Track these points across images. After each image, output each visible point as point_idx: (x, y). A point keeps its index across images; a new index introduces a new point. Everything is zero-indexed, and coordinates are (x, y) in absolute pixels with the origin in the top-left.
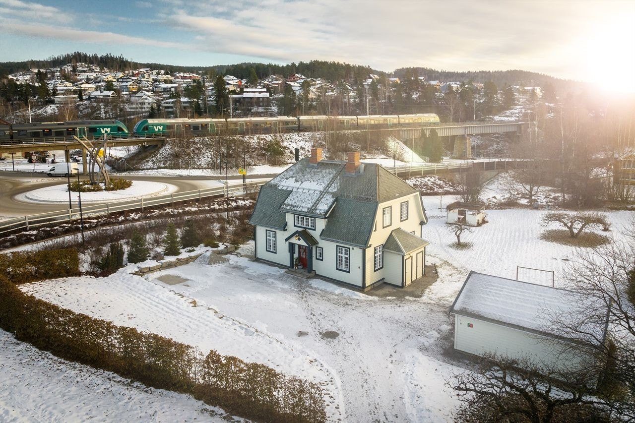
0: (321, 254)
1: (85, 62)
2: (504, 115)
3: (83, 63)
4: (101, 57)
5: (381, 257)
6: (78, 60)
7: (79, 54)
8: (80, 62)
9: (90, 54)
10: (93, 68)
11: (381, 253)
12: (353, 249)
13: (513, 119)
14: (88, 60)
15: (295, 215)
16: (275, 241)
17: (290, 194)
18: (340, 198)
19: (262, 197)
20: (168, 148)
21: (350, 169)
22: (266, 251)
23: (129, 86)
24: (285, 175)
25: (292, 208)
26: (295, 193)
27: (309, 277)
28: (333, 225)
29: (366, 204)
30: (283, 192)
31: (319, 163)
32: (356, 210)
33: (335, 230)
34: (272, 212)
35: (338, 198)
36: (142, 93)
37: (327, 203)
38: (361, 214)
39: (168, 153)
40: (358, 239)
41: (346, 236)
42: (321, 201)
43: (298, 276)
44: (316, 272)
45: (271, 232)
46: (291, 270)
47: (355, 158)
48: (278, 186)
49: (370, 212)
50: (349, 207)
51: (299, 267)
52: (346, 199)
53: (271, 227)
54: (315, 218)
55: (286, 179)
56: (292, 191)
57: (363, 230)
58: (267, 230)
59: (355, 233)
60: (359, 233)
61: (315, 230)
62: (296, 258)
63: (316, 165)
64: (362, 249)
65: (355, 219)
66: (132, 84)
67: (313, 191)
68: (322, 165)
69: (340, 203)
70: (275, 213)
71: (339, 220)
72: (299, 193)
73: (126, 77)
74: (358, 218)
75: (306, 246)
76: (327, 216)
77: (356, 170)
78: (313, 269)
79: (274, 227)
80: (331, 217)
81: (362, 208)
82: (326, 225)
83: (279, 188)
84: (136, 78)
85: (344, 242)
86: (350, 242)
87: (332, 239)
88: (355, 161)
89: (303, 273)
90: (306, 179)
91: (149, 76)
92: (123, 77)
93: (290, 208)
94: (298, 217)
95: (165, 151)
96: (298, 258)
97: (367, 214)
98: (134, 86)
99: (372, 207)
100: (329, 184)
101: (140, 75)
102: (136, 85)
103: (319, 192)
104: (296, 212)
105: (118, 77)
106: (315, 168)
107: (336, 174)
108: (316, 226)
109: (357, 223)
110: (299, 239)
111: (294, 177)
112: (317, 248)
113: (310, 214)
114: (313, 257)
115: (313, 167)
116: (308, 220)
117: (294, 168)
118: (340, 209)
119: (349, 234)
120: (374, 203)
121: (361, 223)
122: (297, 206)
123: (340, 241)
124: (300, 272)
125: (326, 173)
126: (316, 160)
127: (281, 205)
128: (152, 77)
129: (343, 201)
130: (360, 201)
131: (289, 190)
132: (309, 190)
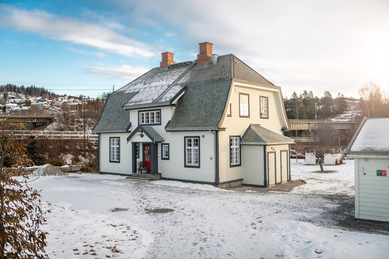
0: (168, 154)
1: (15, 91)
2: (339, 118)
3: (13, 92)
4: (27, 88)
5: (238, 151)
6: (9, 90)
7: (10, 85)
8: (11, 91)
9: (19, 85)
10: (21, 96)
11: (238, 146)
12: (203, 136)
13: (347, 120)
14: (16, 90)
15: (140, 113)
16: (119, 149)
17: (136, 94)
18: (189, 86)
19: (108, 105)
20: (54, 124)
21: (202, 61)
22: (110, 162)
23: (44, 105)
24: (134, 83)
25: (135, 104)
26: (141, 92)
27: (152, 180)
28: (181, 115)
29: (219, 84)
30: (129, 95)
31: (170, 67)
32: (207, 93)
33: (183, 119)
34: (117, 117)
35: (188, 86)
36: (53, 108)
37: (174, 92)
38: (212, 96)
39: (54, 128)
40: (210, 122)
41: (195, 122)
42: (168, 92)
43: (139, 179)
44: (162, 175)
45: (115, 139)
46: (133, 175)
47: (207, 49)
48: (126, 92)
49: (223, 91)
50: (199, 93)
51: (143, 171)
52: (196, 85)
53: (114, 132)
54: (160, 110)
55: (135, 85)
56: (138, 92)
57: (215, 112)
58: (110, 138)
59: (205, 117)
60: (211, 115)
61: (160, 124)
62: (139, 162)
63: (166, 69)
64: (213, 133)
65: (206, 102)
66: (47, 103)
67: (161, 87)
68: (173, 67)
69: (190, 90)
70: (120, 117)
71: (187, 108)
72: (145, 92)
73: (43, 100)
74: (209, 101)
75: (150, 141)
76: (173, 103)
77: (208, 61)
78: (159, 172)
79: (117, 130)
80: (179, 106)
81: (214, 89)
82: (173, 116)
83: (126, 93)
84: (51, 101)
85: (192, 129)
86: (200, 127)
87: (179, 128)
88: (207, 52)
89: (146, 176)
90: (155, 81)
91: (62, 100)
92: (41, 99)
93: (134, 104)
94: (143, 114)
95: (52, 127)
96: (141, 162)
97: (219, 94)
98: (48, 105)
99: (225, 86)
100: (179, 78)
101: (55, 99)
102: (50, 104)
103: (167, 86)
104: (140, 106)
105: (38, 100)
106: (165, 72)
107: (187, 70)
108: (161, 119)
109: (208, 107)
110: (142, 136)
111: (143, 82)
112: (163, 146)
113: (154, 104)
114: (159, 157)
115: (164, 71)
116: (153, 114)
117: (144, 76)
118: (189, 97)
119: (199, 119)
120: (228, 81)
121: (213, 105)
122: (142, 101)
123: (188, 128)
124: (143, 176)
125: (176, 72)
126: (166, 64)
127: (125, 104)
128: (64, 101)
129: (193, 88)
130: (211, 83)
131: (136, 92)
132: (156, 87)
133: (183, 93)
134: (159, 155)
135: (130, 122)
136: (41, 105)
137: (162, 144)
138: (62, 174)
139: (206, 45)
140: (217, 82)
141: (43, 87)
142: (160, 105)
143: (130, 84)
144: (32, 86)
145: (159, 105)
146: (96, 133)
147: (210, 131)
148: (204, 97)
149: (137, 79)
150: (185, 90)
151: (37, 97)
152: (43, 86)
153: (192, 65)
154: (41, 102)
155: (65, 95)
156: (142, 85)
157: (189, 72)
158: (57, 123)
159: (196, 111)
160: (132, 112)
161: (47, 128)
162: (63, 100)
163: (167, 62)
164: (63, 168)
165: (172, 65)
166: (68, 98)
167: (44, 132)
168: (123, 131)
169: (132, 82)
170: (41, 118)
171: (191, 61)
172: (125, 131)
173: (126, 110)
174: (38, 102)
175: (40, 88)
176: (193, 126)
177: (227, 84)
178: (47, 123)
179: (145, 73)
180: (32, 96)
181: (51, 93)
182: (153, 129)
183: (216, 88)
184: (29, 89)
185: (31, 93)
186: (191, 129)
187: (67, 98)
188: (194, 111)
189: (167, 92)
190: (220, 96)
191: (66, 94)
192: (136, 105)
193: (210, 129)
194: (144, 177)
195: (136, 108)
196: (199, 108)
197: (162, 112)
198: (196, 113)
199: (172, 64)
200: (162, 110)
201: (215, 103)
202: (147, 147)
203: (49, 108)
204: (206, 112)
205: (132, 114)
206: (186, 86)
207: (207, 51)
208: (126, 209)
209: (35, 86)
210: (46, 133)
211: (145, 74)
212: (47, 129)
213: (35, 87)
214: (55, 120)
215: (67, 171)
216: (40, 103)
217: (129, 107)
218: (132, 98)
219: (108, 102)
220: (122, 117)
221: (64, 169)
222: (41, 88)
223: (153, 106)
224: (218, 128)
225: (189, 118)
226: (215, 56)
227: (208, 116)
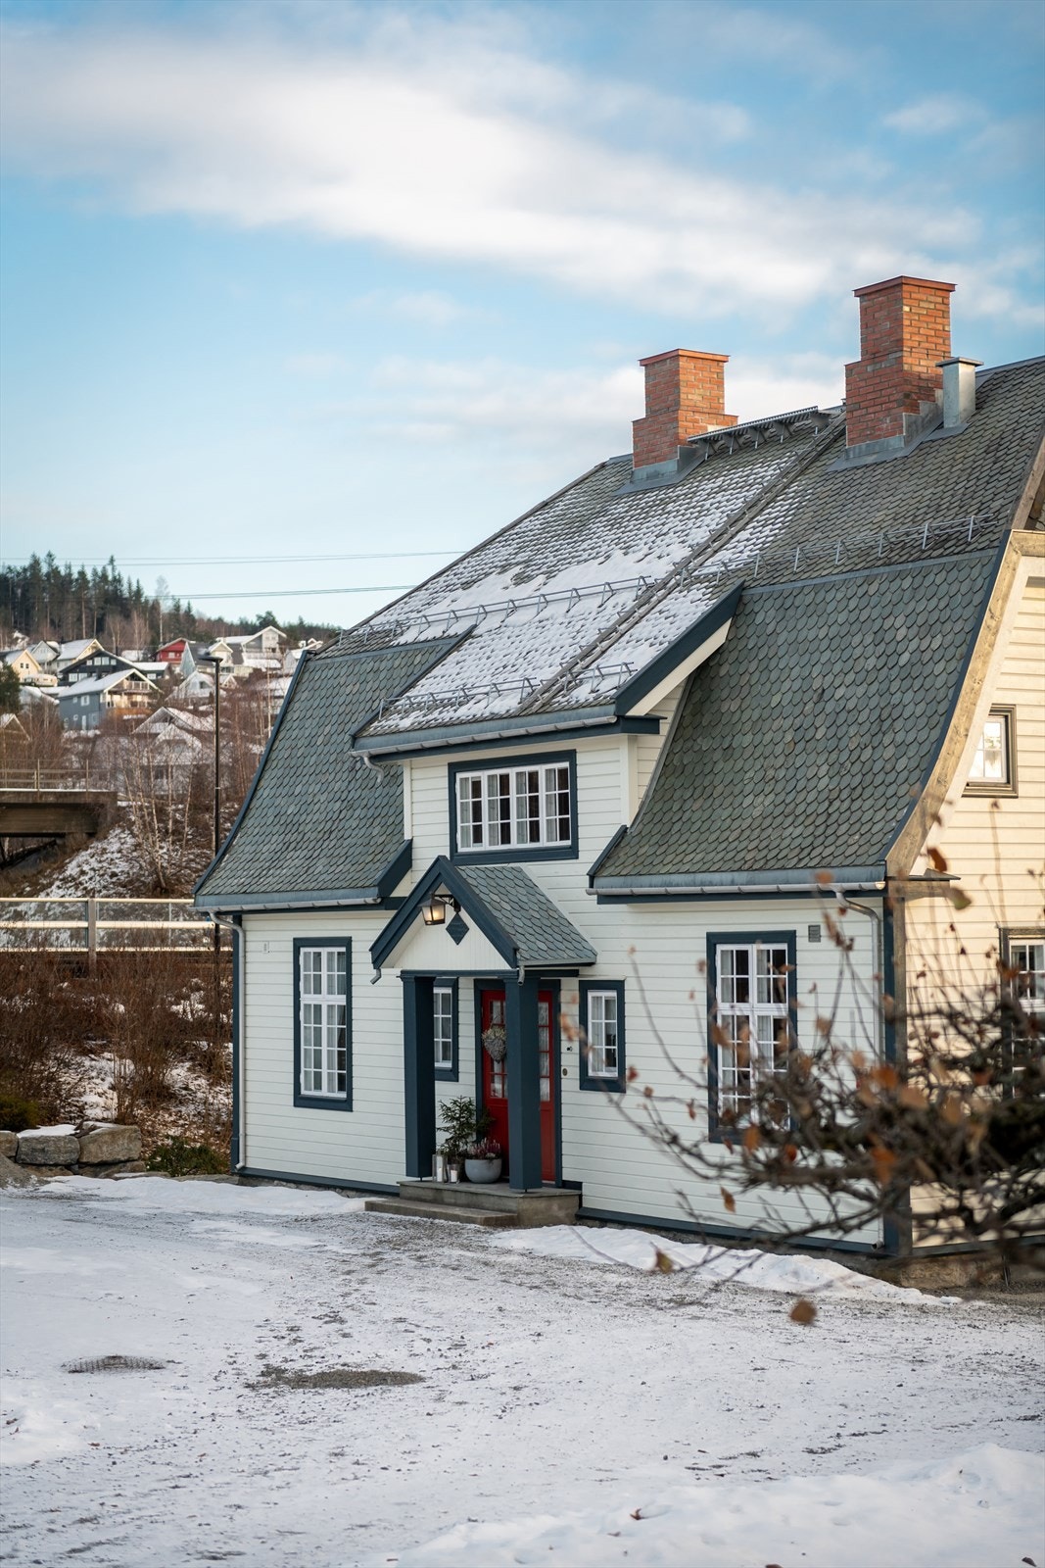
0: (616, 1050)
12: (811, 934)
15: (459, 776)
16: (346, 1014)
17: (449, 653)
18: (760, 590)
19: (296, 724)
20: (116, 842)
21: (871, 410)
22: (295, 1105)
23: (108, 698)
24: (466, 572)
25: (430, 717)
26: (485, 637)
27: (512, 1221)
28: (691, 790)
29: (931, 577)
30: (418, 659)
31: (694, 451)
32: (857, 639)
33: (698, 814)
34: (338, 804)
35: (752, 591)
36: (165, 721)
37: (663, 633)
38: (884, 658)
39: (114, 875)
40: (845, 838)
41: (764, 835)
42: (626, 637)
43: (434, 1216)
44: (585, 1191)
45: (324, 951)
46: (410, 1192)
47: (906, 322)
48: (402, 634)
49: (948, 626)
50: (811, 635)
51: (473, 1167)
52: (799, 584)
53: (309, 904)
54: (570, 756)
55: (466, 586)
56: (468, 635)
57: (888, 767)
58: (299, 944)
59: (827, 803)
60: (859, 790)
61: (572, 853)
62: (455, 1102)
63: (670, 466)
64: (869, 912)
65: (842, 703)
66: (126, 684)
67: (598, 600)
68: (713, 457)
69: (759, 619)
70: (355, 807)
71: (734, 745)
72: (508, 634)
73: (105, 661)
74: (861, 691)
75: (502, 968)
76: (640, 709)
77: (914, 408)
78: (567, 1175)
79: (329, 892)
80: (689, 732)
81: (896, 612)
82: (647, 796)
83: (402, 640)
84: (162, 666)
85: (741, 881)
86: (783, 868)
87: (667, 878)
88: (907, 344)
89: (483, 1199)
90: (585, 556)
91: (237, 654)
92: (91, 657)
93: (421, 719)
94: (476, 787)
95: (96, 865)
96: (465, 1108)
97: (925, 644)
98: (139, 698)
99: (964, 588)
100: (720, 538)
101: (187, 655)
102: (148, 690)
103: (633, 595)
104: (451, 729)
105: (69, 664)
106: (660, 488)
107: (784, 474)
108: (579, 816)
109: (852, 731)
110: (457, 931)
111: (517, 564)
112: (591, 995)
113: (529, 719)
114: (565, 1072)
115: (656, 483)
116: (534, 786)
117: (534, 523)
118: (753, 667)
119: (790, 819)
120: (984, 552)
121: (882, 723)
122: (468, 698)
123: (717, 877)
124: (463, 1199)
125: (720, 489)
126: (671, 432)
127: (371, 722)
128: (251, 662)
129: (779, 602)
130: (887, 569)
131: (456, 635)
132: (577, 595)
133: (718, 638)
134: (570, 1061)
135: (407, 837)
136: (85, 702)
137: (586, 987)
138: (10, 1180)
139: (899, 301)
140: (919, 564)
141: (109, 569)
142: (562, 725)
143: (442, 579)
144: (35, 564)
145: (550, 727)
146: (212, 910)
147: (838, 894)
148: (837, 668)
149: (491, 541)
150: (735, 616)
151: (62, 642)
152: (112, 561)
153: (824, 433)
154: (90, 676)
155: (268, 621)
156: (507, 588)
157: (794, 487)
158: (134, 836)
159: (781, 759)
160: (417, 774)
161: (68, 873)
162: (244, 655)
163: (676, 420)
164: (26, 1140)
165: (705, 440)
166: (282, 642)
167: (44, 903)
168: (358, 897)
169: (455, 564)
170: (31, 801)
171: (821, 408)
172: (370, 900)
173: (374, 758)
174: (72, 677)
175: (89, 576)
176: (746, 866)
177: (975, 572)
178: (70, 841)
179: (545, 497)
180: (34, 636)
181: (166, 606)
182: (531, 887)
183: (912, 604)
184: (18, 586)
185: (28, 612)
186: (733, 883)
187: (270, 637)
188: (771, 761)
189: (622, 635)
190: (926, 657)
191: (269, 613)
192: (429, 728)
193: (835, 887)
194: (468, 1206)
195: (427, 744)
196: (801, 745)
197: (580, 771)
198: (782, 773)
199: (712, 429)
200: (580, 758)
201: (895, 706)
202: (499, 1004)
203: (139, 722)
204: (837, 770)
205: (417, 785)
206: (742, 588)
207: (906, 336)
208: (154, 1366)
209: (56, 563)
210: (58, 910)
211: (545, 505)
212: (65, 880)
213: (55, 572)
214: (121, 818)
215: (56, 1165)
216: (84, 684)
217: (394, 737)
218: (423, 681)
219: (297, 705)
220: (365, 802)
221: (34, 1150)
222: (95, 571)
223: (522, 731)
224: (887, 879)
225: (737, 813)
226: (957, 368)
227: (844, 795)
